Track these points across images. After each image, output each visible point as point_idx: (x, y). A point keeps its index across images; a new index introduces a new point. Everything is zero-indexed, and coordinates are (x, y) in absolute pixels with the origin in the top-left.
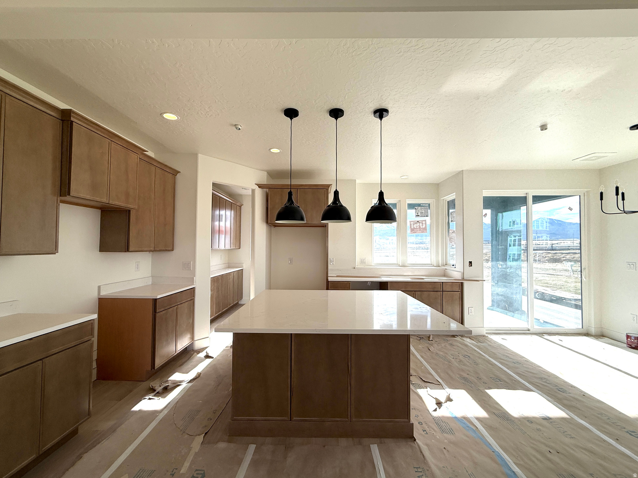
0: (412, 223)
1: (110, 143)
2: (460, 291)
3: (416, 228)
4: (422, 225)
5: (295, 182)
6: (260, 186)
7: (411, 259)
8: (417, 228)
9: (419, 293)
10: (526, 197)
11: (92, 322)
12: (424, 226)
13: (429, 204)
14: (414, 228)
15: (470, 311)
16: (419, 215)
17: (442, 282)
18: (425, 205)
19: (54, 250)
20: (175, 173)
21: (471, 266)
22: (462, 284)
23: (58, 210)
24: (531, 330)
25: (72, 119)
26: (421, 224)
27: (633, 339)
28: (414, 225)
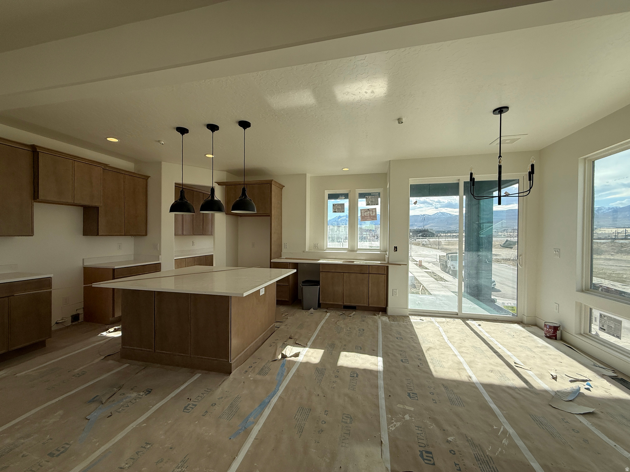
0: (363, 211)
1: (73, 162)
2: (385, 273)
3: (366, 216)
4: (373, 213)
5: (249, 179)
6: (219, 184)
7: (362, 245)
8: (368, 215)
9: (347, 274)
10: (459, 183)
11: (49, 278)
12: (374, 214)
13: (379, 193)
14: (365, 216)
15: (394, 293)
16: (369, 204)
17: (369, 265)
18: (375, 194)
19: (31, 233)
20: (146, 178)
21: (396, 251)
22: (387, 267)
23: (32, 208)
24: (459, 315)
25: (38, 150)
26: (371, 213)
27: (548, 328)
28: (364, 212)
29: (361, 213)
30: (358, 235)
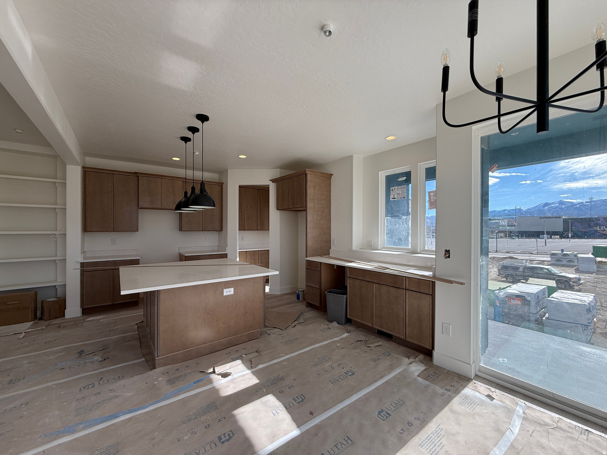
6: (273, 181)
15: (444, 329)
22: (433, 283)
29: (430, 196)
30: (426, 229)
